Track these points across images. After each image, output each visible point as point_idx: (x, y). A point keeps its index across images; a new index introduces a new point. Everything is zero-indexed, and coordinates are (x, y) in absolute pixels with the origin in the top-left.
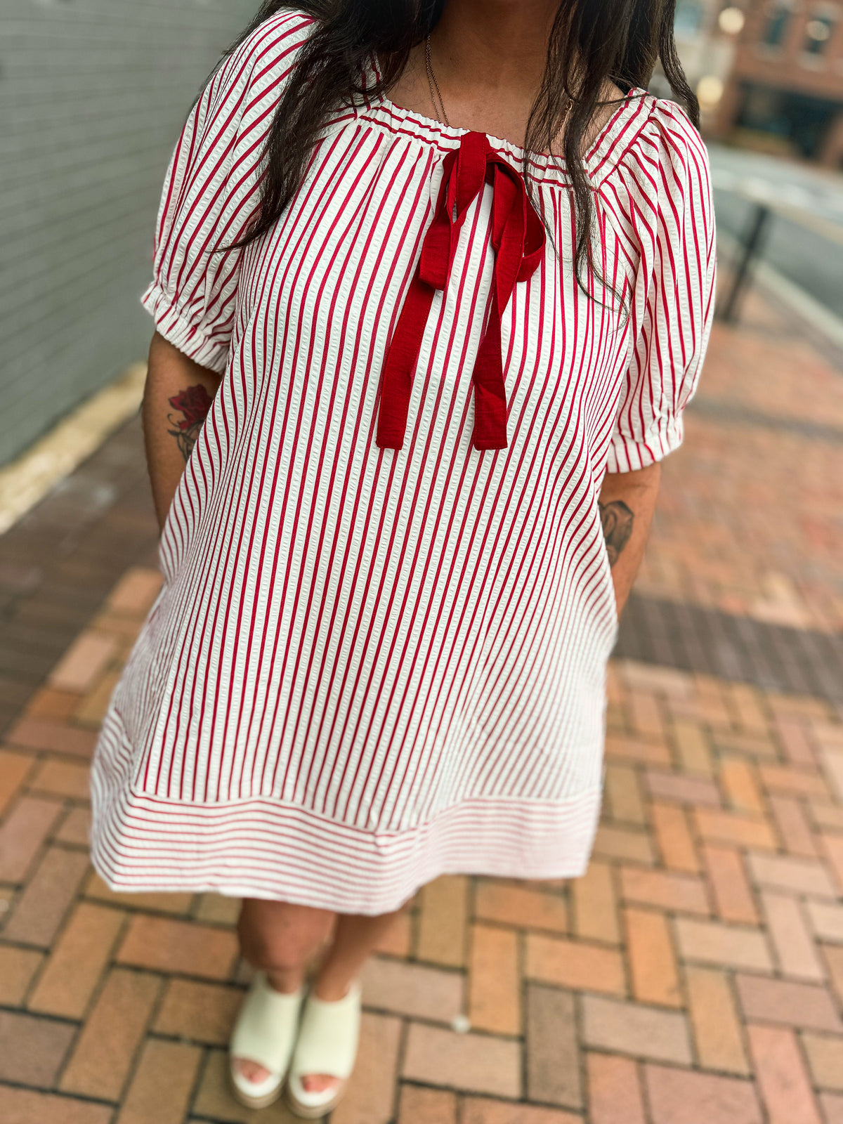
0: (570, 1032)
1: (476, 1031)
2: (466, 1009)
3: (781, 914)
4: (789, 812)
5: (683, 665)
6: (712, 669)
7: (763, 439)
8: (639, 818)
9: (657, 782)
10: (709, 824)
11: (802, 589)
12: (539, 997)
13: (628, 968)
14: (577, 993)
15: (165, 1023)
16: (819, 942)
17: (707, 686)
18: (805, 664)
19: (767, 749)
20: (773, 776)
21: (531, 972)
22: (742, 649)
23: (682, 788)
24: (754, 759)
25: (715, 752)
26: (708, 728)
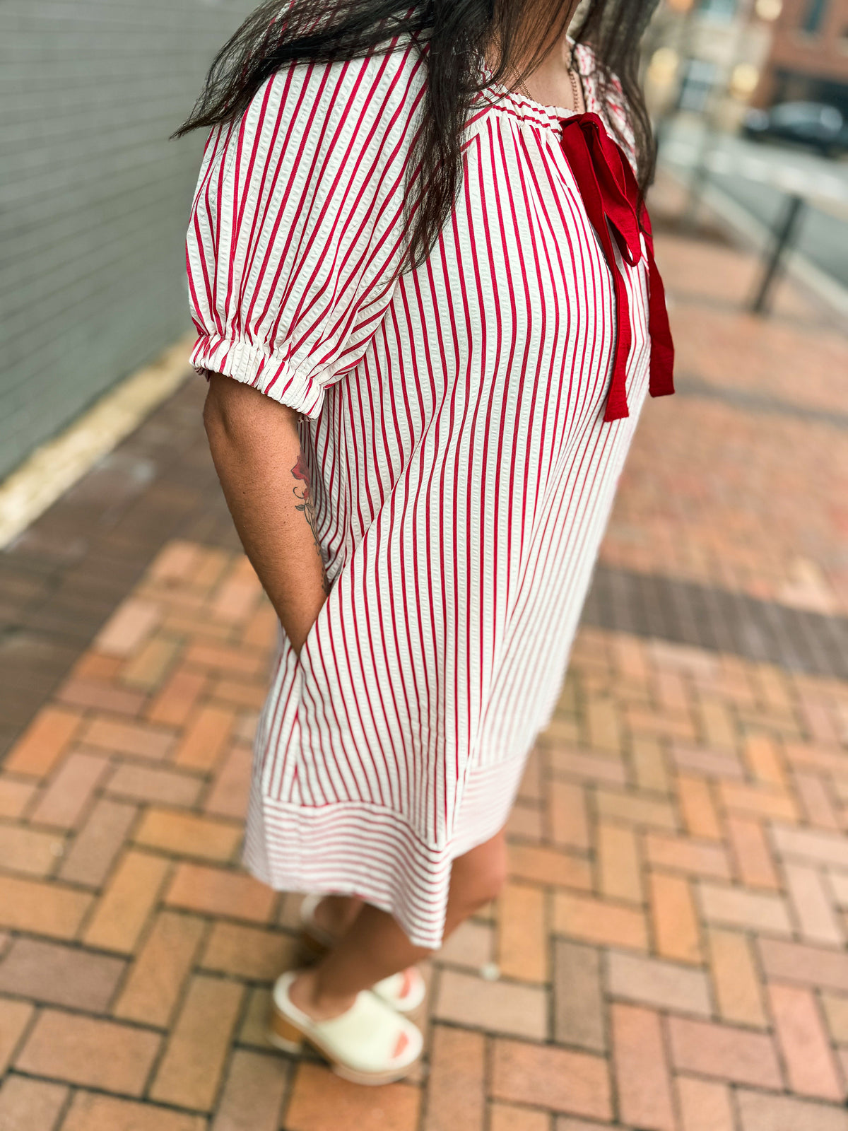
0: (594, 983)
1: (506, 979)
2: (495, 957)
3: (803, 883)
4: (812, 789)
6: (737, 649)
8: (663, 787)
9: (682, 755)
10: (734, 796)
11: (829, 575)
13: (651, 927)
14: (602, 948)
15: (212, 960)
16: (840, 910)
17: (733, 666)
18: (831, 648)
19: (791, 727)
20: (797, 753)
21: (558, 926)
22: (769, 632)
23: (706, 761)
24: (778, 737)
25: (740, 730)
26: (732, 707)
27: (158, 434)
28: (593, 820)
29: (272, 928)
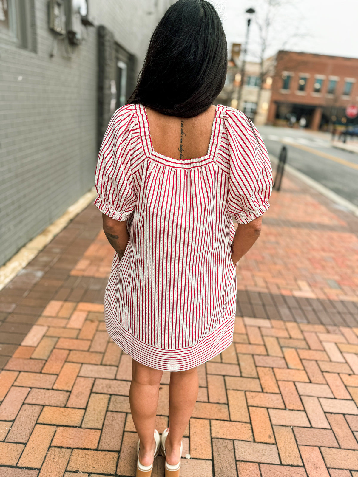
1: (192, 458)
4: (312, 367)
7: (294, 231)
11: (312, 285)
12: (218, 444)
13: (252, 430)
14: (233, 440)
15: (72, 466)
16: (325, 413)
17: (277, 323)
20: (304, 354)
23: (270, 362)
24: (296, 349)
25: (281, 347)
26: (277, 338)
28: (226, 390)
29: (96, 450)
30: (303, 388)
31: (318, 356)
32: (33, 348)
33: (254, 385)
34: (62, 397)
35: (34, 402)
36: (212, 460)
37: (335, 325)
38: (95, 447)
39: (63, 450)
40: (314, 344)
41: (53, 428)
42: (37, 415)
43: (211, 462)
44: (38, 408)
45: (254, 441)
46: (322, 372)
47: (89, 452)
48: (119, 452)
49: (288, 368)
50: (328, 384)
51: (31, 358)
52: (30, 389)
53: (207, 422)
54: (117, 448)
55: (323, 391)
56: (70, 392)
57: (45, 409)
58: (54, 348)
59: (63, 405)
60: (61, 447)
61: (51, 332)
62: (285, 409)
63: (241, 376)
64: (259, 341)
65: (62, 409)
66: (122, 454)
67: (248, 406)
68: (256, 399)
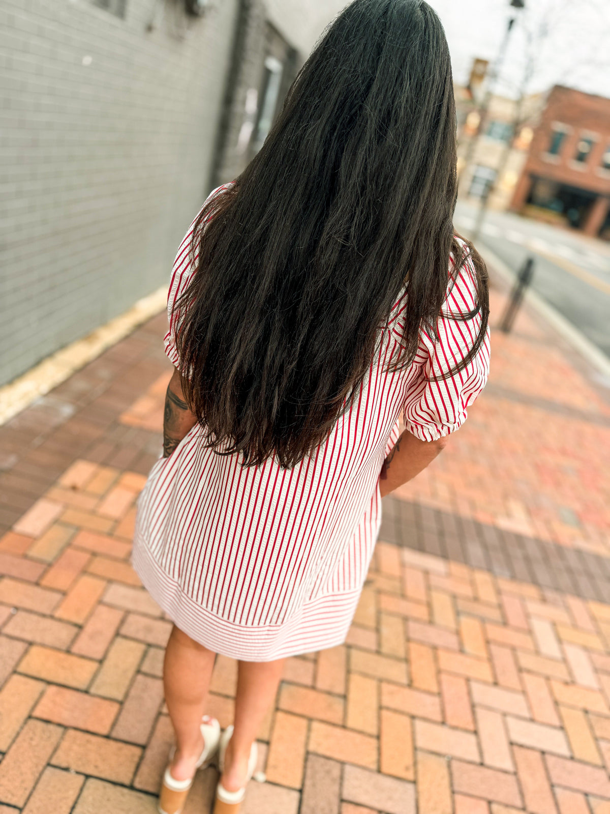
0: (336, 788)
1: (268, 782)
2: (265, 768)
3: (489, 724)
4: (503, 657)
5: (444, 556)
6: (465, 560)
7: (519, 410)
8: (401, 653)
9: (416, 630)
10: (448, 661)
11: (532, 512)
12: (316, 764)
13: (379, 751)
14: (343, 763)
15: (60, 759)
16: (512, 744)
17: (458, 569)
18: (527, 559)
19: (495, 615)
20: (495, 632)
21: (312, 747)
22: (485, 547)
23: (432, 635)
24: (483, 620)
25: (458, 613)
26: (454, 597)
27: (80, 385)
28: (348, 672)
29: (107, 737)
30: (481, 693)
31: (517, 639)
32: (32, 540)
33: (398, 672)
34: (64, 634)
35: (17, 633)
36: (301, 791)
37: (558, 589)
38: (105, 731)
39: (51, 727)
40: (515, 618)
41: (40, 686)
42: (16, 657)
43: (296, 795)
44: (20, 647)
45: (379, 771)
46: (520, 670)
47: (94, 739)
48: (144, 747)
49: (462, 651)
50: (524, 692)
51: (25, 557)
52: (12, 610)
53: (304, 723)
54: (142, 740)
55: (514, 703)
56: (80, 627)
57: (34, 650)
58: (69, 545)
59: (64, 648)
60: (47, 722)
61: (70, 516)
62: (443, 723)
63: (378, 652)
64: (421, 595)
65: (62, 656)
66: (149, 753)
67: (380, 708)
68: (396, 698)
